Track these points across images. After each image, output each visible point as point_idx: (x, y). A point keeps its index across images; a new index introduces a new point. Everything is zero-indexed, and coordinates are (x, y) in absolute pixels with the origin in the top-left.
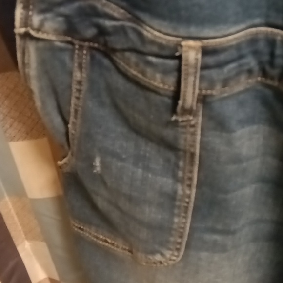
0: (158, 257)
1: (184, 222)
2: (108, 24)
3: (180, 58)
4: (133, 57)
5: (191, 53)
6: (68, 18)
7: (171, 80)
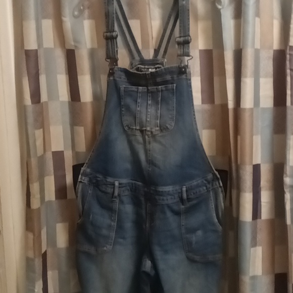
0: (105, 248)
1: (113, 235)
2: (99, 179)
3: (114, 185)
4: (104, 186)
5: (117, 184)
6: (90, 178)
7: (112, 190)
